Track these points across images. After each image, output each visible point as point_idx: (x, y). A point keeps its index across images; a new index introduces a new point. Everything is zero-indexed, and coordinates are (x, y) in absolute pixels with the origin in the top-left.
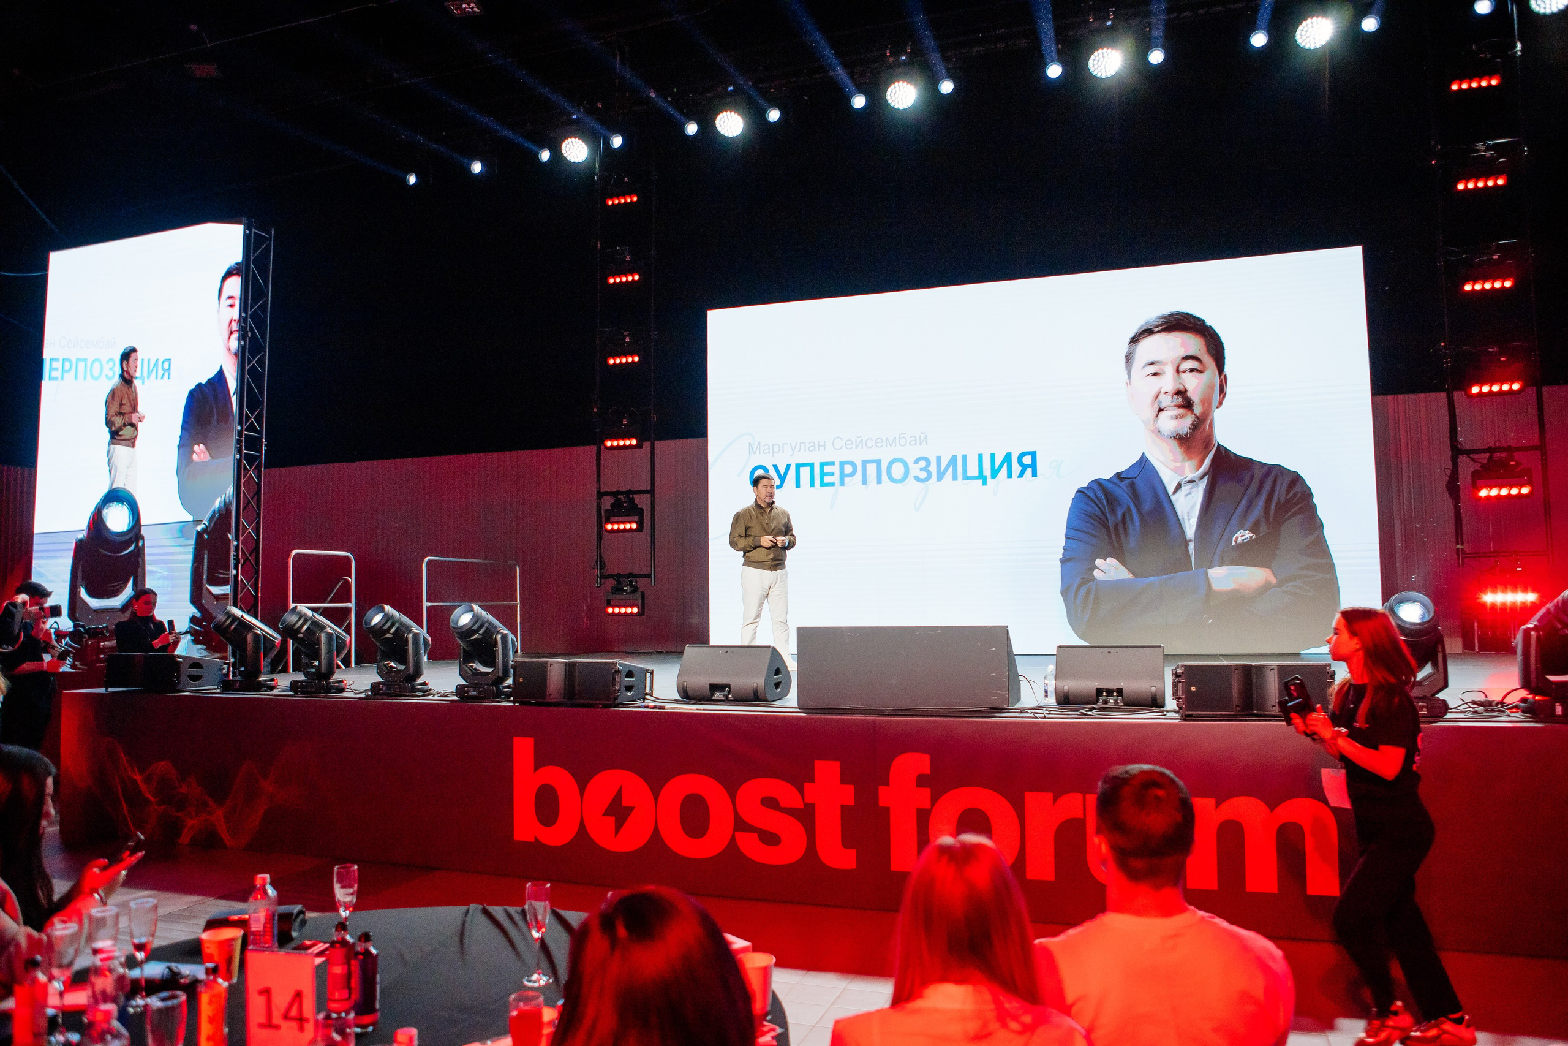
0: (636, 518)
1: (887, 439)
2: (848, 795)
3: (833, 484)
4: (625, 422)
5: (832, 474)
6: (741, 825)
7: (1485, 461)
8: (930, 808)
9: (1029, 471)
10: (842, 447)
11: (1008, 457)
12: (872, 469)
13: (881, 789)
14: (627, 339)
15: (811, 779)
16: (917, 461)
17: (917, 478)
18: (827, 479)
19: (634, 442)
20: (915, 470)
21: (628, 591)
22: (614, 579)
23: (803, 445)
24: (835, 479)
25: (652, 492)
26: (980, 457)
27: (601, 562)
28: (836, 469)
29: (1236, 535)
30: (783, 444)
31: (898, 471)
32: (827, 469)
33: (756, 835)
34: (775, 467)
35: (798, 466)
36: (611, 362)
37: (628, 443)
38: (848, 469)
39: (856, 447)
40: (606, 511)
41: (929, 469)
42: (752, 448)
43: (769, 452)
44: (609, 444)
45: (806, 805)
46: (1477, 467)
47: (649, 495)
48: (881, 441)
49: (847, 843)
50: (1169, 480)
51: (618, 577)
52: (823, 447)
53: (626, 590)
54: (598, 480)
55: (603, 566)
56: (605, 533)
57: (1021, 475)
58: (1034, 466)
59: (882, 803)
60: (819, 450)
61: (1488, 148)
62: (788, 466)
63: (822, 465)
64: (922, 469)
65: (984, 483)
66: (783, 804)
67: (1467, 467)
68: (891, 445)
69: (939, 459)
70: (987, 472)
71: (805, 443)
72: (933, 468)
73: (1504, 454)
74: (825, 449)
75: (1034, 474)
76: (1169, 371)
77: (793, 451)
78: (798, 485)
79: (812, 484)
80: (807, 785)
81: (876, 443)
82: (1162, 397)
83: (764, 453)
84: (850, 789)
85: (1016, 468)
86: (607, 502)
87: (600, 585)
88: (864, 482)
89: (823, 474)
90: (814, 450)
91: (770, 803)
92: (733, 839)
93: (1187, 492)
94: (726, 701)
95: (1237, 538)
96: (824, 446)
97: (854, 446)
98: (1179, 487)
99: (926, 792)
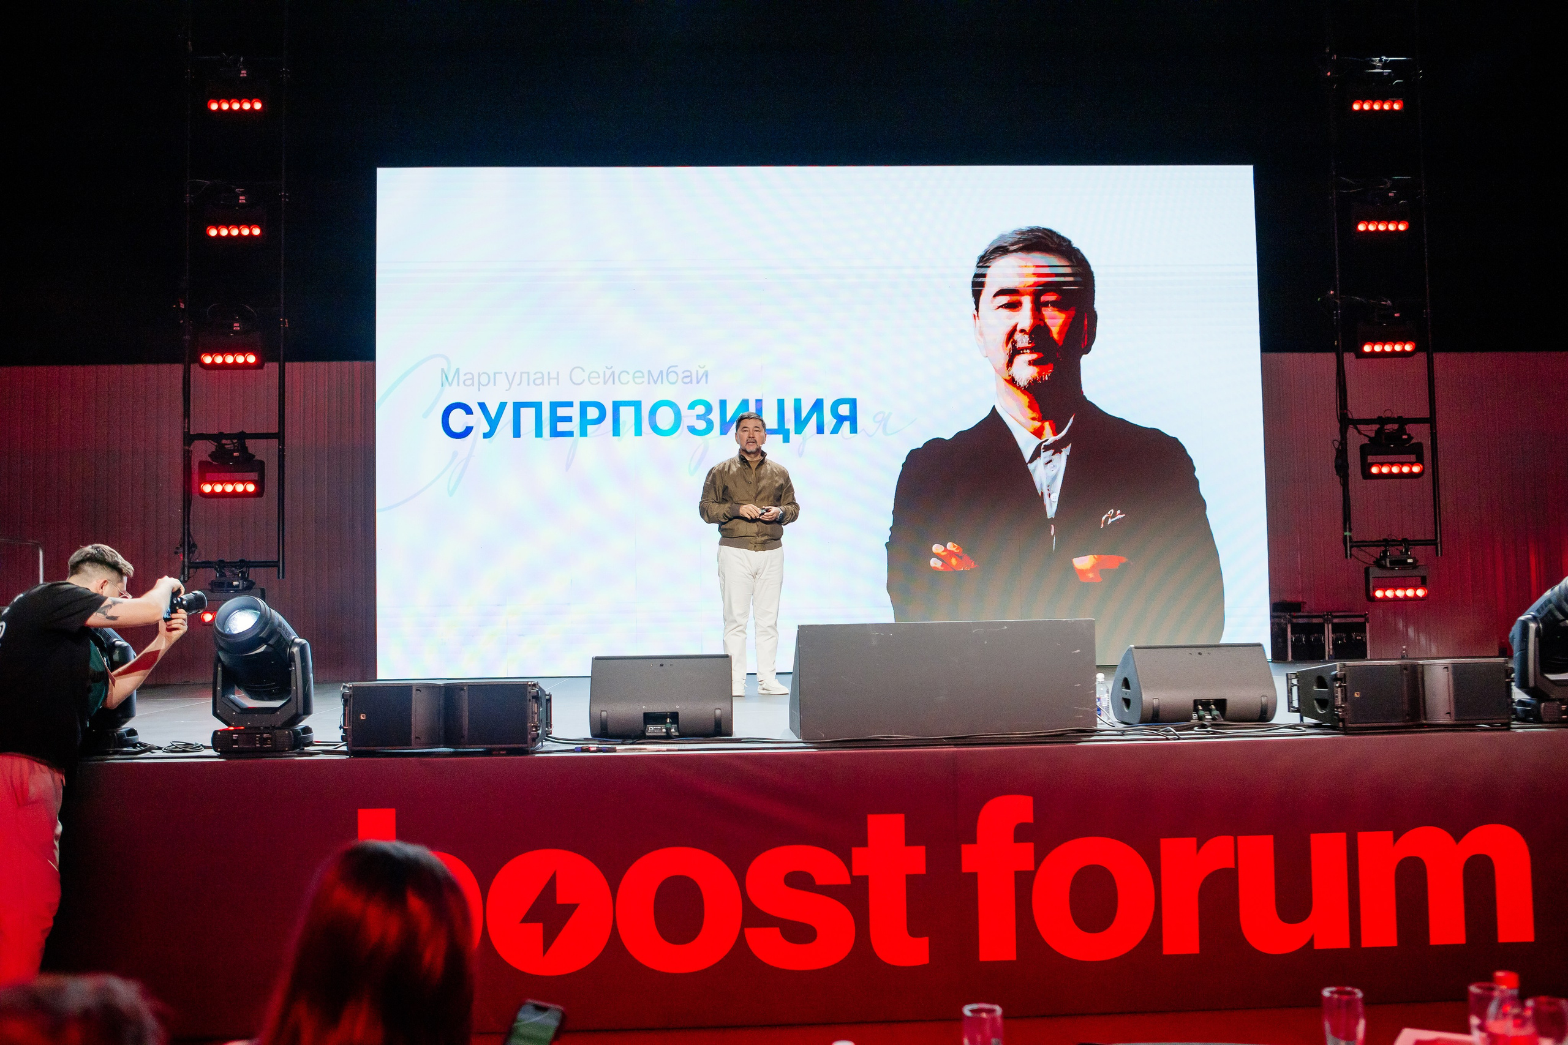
0: (254, 476)
1: (649, 372)
2: (916, 860)
3: (570, 434)
4: (237, 327)
5: (569, 419)
6: (753, 916)
7: (1373, 435)
8: (1032, 868)
9: (846, 425)
10: (584, 381)
11: (818, 405)
12: (627, 414)
13: (965, 848)
14: (242, 199)
15: (863, 843)
16: (692, 406)
17: (692, 430)
18: (562, 427)
19: (252, 359)
20: (690, 418)
21: (241, 588)
22: (216, 569)
23: (525, 376)
24: (574, 426)
25: (280, 436)
26: (781, 403)
27: (189, 542)
28: (574, 412)
29: (1106, 516)
30: (495, 374)
31: (665, 418)
32: (562, 412)
33: (777, 930)
34: (482, 406)
35: (518, 406)
36: (213, 233)
37: (240, 359)
38: (593, 413)
39: (605, 383)
40: (201, 463)
41: (710, 417)
42: (446, 376)
43: (473, 384)
44: (208, 360)
45: (853, 878)
46: (1366, 441)
47: (275, 442)
48: (641, 375)
49: (914, 930)
50: (1026, 443)
51: (221, 565)
52: (556, 380)
53: (237, 586)
54: (187, 414)
55: (191, 547)
56: (196, 496)
57: (835, 431)
58: (853, 419)
59: (966, 868)
60: (549, 384)
61: (1385, 65)
62: (503, 406)
63: (554, 406)
64: (699, 417)
65: (786, 440)
66: (819, 882)
67: (1356, 440)
68: (655, 383)
69: (723, 404)
70: (790, 424)
71: (528, 373)
72: (715, 416)
73: (1396, 426)
74: (558, 384)
75: (854, 430)
76: (1027, 302)
77: (511, 384)
78: (517, 433)
79: (539, 433)
80: (856, 852)
81: (634, 377)
82: (1018, 336)
83: (465, 385)
84: (919, 853)
85: (829, 421)
86: (202, 451)
87: (189, 578)
88: (616, 432)
89: (555, 419)
90: (543, 383)
91: (799, 881)
92: (741, 938)
93: (1048, 459)
94: (667, 737)
95: (1107, 518)
96: (558, 378)
97: (601, 380)
98: (1036, 454)
99: (1029, 848)
